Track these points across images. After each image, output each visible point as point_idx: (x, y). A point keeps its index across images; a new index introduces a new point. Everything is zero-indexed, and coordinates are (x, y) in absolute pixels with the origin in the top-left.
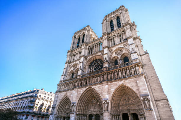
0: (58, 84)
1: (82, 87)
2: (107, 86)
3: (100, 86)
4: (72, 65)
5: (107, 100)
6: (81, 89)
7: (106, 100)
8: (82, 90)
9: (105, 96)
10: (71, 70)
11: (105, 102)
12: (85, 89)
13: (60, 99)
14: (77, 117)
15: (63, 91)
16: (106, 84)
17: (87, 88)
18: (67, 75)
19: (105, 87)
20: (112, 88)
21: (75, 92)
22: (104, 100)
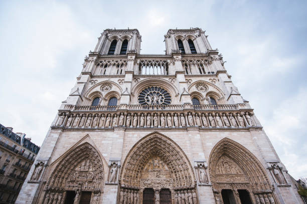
0: (59, 111)
1: (135, 129)
2: (199, 135)
3: (181, 134)
4: (97, 82)
5: (203, 162)
6: (133, 132)
7: (201, 162)
8: (136, 135)
9: (198, 154)
10: (94, 90)
11: (201, 165)
12: (144, 134)
13: (66, 145)
14: (122, 193)
15: (78, 130)
16: (197, 132)
17: (150, 132)
18: (84, 99)
19: (196, 137)
20: (207, 142)
21: (118, 136)
22: (198, 162)
